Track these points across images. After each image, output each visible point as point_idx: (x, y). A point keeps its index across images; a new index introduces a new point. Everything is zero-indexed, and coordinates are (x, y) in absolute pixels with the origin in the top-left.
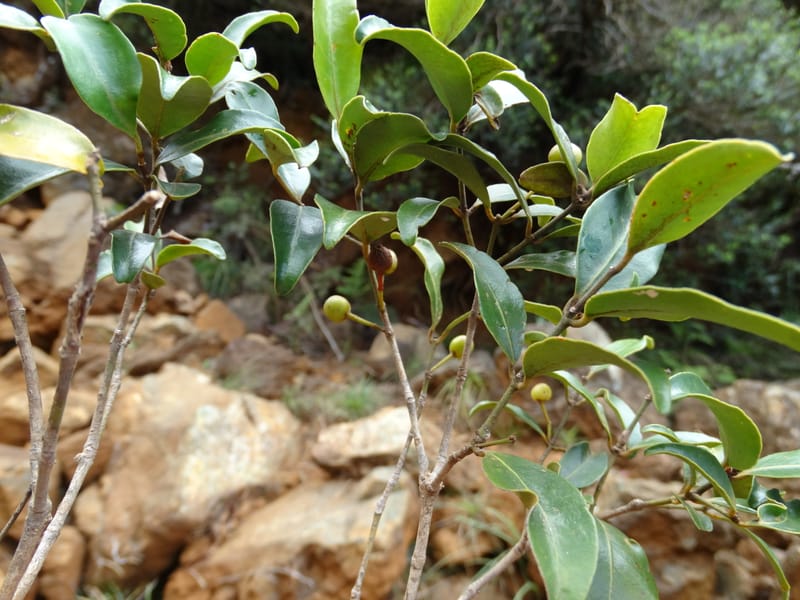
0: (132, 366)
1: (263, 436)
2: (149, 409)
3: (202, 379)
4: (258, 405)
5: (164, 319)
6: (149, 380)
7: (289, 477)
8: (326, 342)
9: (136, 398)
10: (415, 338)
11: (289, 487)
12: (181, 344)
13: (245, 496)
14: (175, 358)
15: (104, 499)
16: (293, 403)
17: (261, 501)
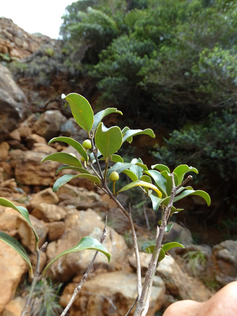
0: (78, 206)
1: (113, 246)
2: (79, 222)
3: (99, 218)
4: (115, 234)
5: (92, 193)
6: (82, 212)
7: (118, 266)
8: (145, 221)
9: (77, 217)
10: (181, 230)
11: (117, 270)
12: (95, 204)
13: (101, 265)
14: (92, 208)
15: (57, 247)
16: (127, 239)
17: (105, 271)
